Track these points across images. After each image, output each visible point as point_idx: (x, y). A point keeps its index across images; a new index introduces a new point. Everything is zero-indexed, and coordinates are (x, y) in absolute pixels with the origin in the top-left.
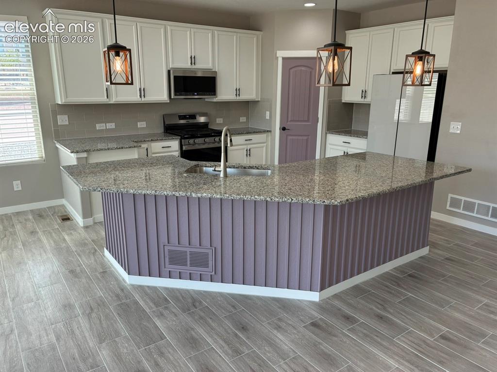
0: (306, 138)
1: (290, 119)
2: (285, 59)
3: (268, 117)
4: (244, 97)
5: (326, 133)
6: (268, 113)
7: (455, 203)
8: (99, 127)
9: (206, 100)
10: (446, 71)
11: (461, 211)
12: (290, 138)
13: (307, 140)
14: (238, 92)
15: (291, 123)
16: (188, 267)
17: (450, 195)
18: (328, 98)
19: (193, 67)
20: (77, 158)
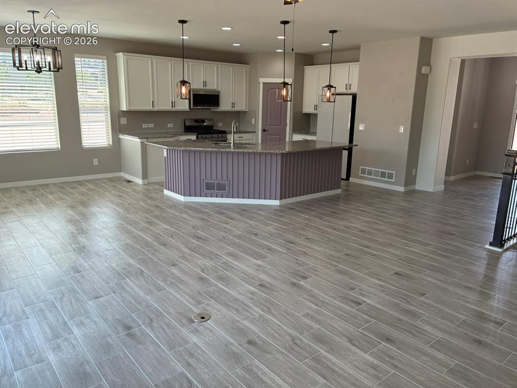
0: (278, 137)
1: (268, 124)
2: (264, 83)
3: (253, 122)
4: (237, 108)
5: (292, 134)
6: (253, 120)
7: (363, 171)
8: (144, 125)
9: (212, 110)
10: (356, 94)
11: (366, 176)
12: (268, 136)
13: (280, 138)
14: (233, 105)
15: (270, 126)
16: (216, 191)
17: (361, 167)
18: (293, 110)
19: (205, 88)
20: (141, 142)
